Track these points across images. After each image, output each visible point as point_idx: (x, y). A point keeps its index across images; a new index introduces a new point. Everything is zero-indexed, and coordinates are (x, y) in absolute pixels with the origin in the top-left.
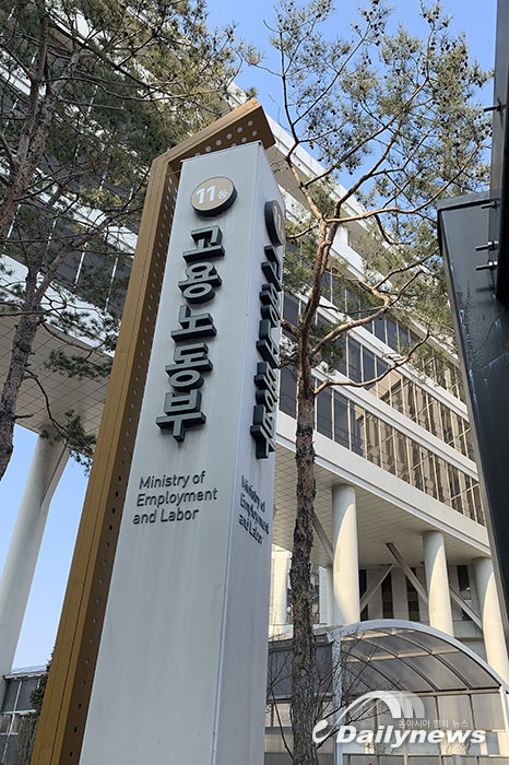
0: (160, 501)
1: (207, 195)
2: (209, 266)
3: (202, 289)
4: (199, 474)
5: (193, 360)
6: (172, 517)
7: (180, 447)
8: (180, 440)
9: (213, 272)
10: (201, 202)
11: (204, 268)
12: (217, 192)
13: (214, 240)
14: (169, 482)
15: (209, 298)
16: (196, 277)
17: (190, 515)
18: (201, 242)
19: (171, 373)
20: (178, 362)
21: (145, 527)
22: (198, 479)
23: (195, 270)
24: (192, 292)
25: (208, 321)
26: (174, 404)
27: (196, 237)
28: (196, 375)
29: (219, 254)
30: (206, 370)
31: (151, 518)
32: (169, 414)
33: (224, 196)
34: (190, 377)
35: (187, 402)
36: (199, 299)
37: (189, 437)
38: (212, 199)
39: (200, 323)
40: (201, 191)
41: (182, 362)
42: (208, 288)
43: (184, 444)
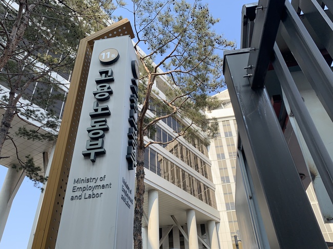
0: (84, 189)
1: (106, 56)
2: (107, 85)
3: (104, 95)
4: (103, 177)
5: (100, 126)
6: (90, 196)
7: (93, 165)
8: (93, 161)
9: (109, 88)
10: (103, 58)
11: (105, 86)
12: (110, 55)
13: (109, 74)
14: (88, 181)
15: (107, 99)
16: (101, 90)
17: (98, 195)
18: (104, 75)
19: (89, 131)
20: (93, 127)
21: (77, 201)
22: (102, 179)
23: (100, 87)
24: (99, 96)
25: (107, 109)
26: (91, 145)
27: (101, 73)
28: (101, 132)
29: (112, 81)
30: (106, 130)
31: (80, 197)
32: (88, 150)
33: (114, 57)
34: (99, 133)
35: (97, 144)
36: (102, 99)
37: (98, 160)
38: (108, 57)
39: (103, 109)
40: (104, 54)
41: (95, 126)
42: (107, 95)
43: (95, 163)
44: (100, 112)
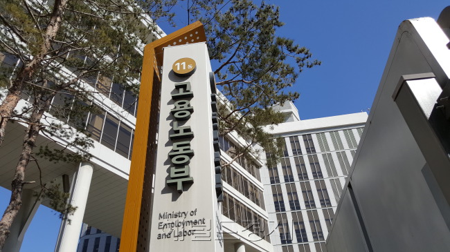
0: (172, 225)
1: (181, 66)
2: (187, 102)
4: (193, 211)
5: (184, 150)
6: (181, 234)
9: (189, 105)
10: (178, 69)
11: (184, 103)
12: (187, 66)
13: (188, 89)
14: (176, 215)
15: (188, 118)
16: (180, 107)
17: (191, 232)
18: (181, 90)
19: (171, 157)
20: (175, 151)
21: (164, 240)
23: (179, 104)
24: (179, 114)
25: (189, 130)
26: (176, 173)
27: (177, 87)
28: (186, 158)
30: (191, 155)
31: (168, 236)
32: (174, 178)
33: (191, 68)
35: (183, 172)
36: (183, 119)
38: (184, 68)
39: (185, 131)
40: (178, 64)
41: (178, 151)
42: (187, 113)
44: (181, 133)
